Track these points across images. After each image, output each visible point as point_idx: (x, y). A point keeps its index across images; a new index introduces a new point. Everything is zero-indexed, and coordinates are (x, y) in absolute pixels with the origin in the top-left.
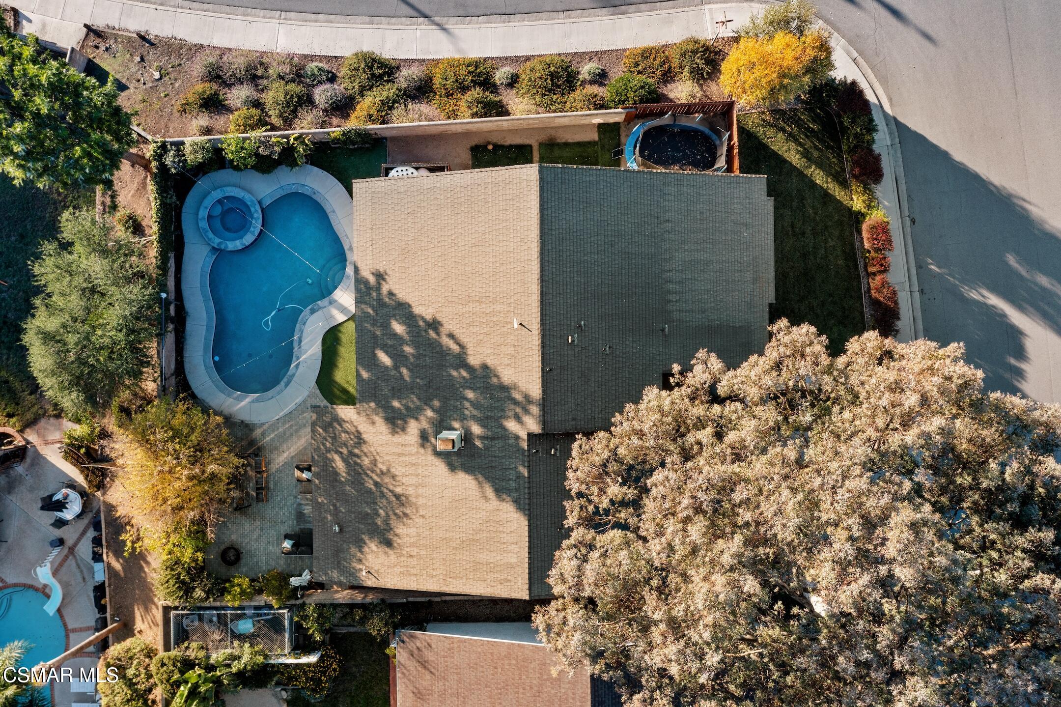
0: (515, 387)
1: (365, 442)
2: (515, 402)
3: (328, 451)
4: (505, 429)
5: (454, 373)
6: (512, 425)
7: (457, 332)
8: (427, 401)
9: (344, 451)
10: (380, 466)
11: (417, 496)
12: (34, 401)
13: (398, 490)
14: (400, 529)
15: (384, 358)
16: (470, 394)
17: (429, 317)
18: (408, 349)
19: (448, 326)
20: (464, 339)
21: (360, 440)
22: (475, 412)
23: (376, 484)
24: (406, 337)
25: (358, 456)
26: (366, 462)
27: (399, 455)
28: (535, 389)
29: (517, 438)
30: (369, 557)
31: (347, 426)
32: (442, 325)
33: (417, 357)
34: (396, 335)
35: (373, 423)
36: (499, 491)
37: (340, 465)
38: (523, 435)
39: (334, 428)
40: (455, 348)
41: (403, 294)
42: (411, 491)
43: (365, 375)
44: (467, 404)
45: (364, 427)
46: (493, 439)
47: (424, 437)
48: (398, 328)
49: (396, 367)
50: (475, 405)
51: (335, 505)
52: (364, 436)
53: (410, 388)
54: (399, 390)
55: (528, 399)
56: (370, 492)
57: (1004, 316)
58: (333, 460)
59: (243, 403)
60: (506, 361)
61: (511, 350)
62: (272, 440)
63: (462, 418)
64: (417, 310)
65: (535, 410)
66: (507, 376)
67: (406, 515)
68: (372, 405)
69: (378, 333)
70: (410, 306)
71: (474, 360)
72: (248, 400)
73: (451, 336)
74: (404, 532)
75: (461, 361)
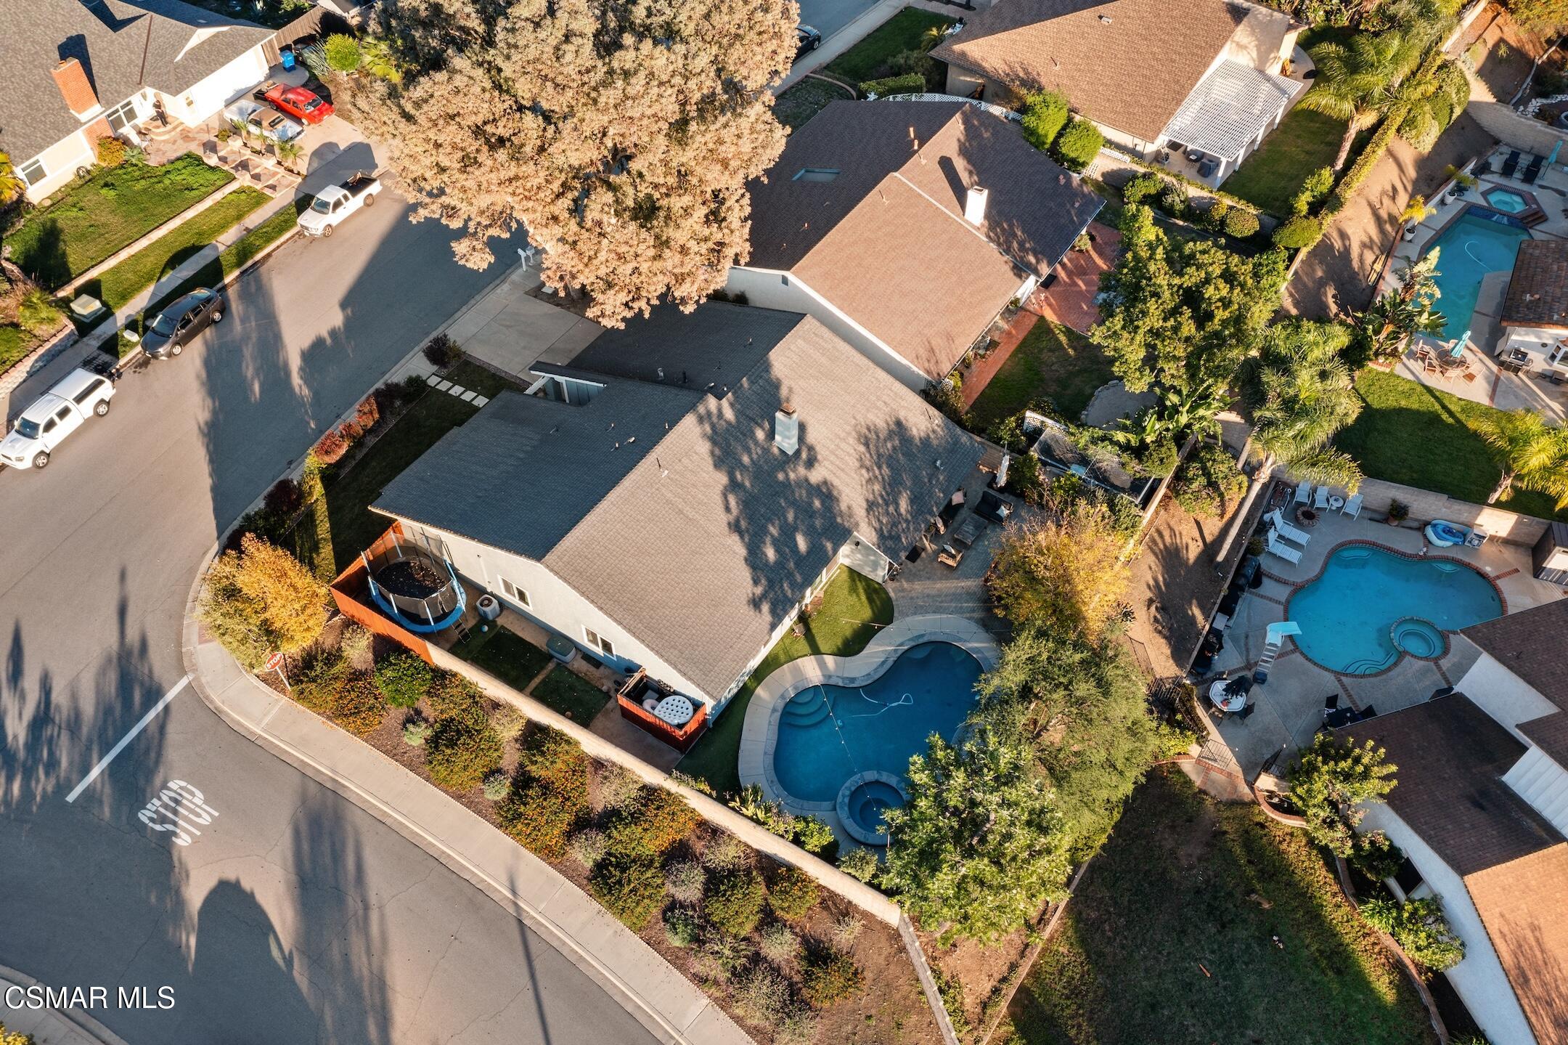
0: (704, 435)
1: (867, 501)
2: (713, 426)
3: (907, 521)
4: (737, 417)
5: (747, 484)
6: (729, 414)
7: (720, 508)
8: (787, 484)
9: (891, 509)
10: (866, 475)
11: (849, 434)
12: (1225, 822)
13: (862, 449)
14: (881, 424)
15: (802, 543)
16: (746, 459)
17: (736, 537)
18: (774, 531)
19: (723, 519)
20: (718, 500)
21: (871, 506)
22: (752, 446)
23: (880, 468)
24: (768, 540)
25: (882, 496)
26: (877, 487)
27: (843, 470)
28: (689, 421)
29: (732, 405)
30: (923, 428)
31: (877, 525)
32: (729, 524)
33: (770, 520)
34: (776, 551)
35: (849, 508)
36: (777, 385)
37: (904, 505)
38: (725, 402)
39: (889, 532)
40: (732, 500)
41: (745, 574)
42: (851, 441)
43: (829, 546)
44: (755, 456)
45: (860, 512)
46: (753, 420)
47: (810, 463)
48: (771, 554)
49: (796, 529)
50: (749, 451)
51: (930, 481)
52: (864, 505)
53: (793, 503)
54: (806, 511)
55: (701, 420)
56: (889, 466)
57: (301, 369)
58: (907, 511)
59: (976, 645)
60: (696, 457)
61: (685, 461)
62: (967, 602)
63: (766, 451)
64: (741, 551)
65: (701, 409)
66: (704, 448)
67: (869, 429)
68: (839, 520)
69: (792, 564)
70: (746, 560)
71: (723, 479)
72: (970, 645)
73: (728, 509)
74: (880, 420)
75: (734, 486)
